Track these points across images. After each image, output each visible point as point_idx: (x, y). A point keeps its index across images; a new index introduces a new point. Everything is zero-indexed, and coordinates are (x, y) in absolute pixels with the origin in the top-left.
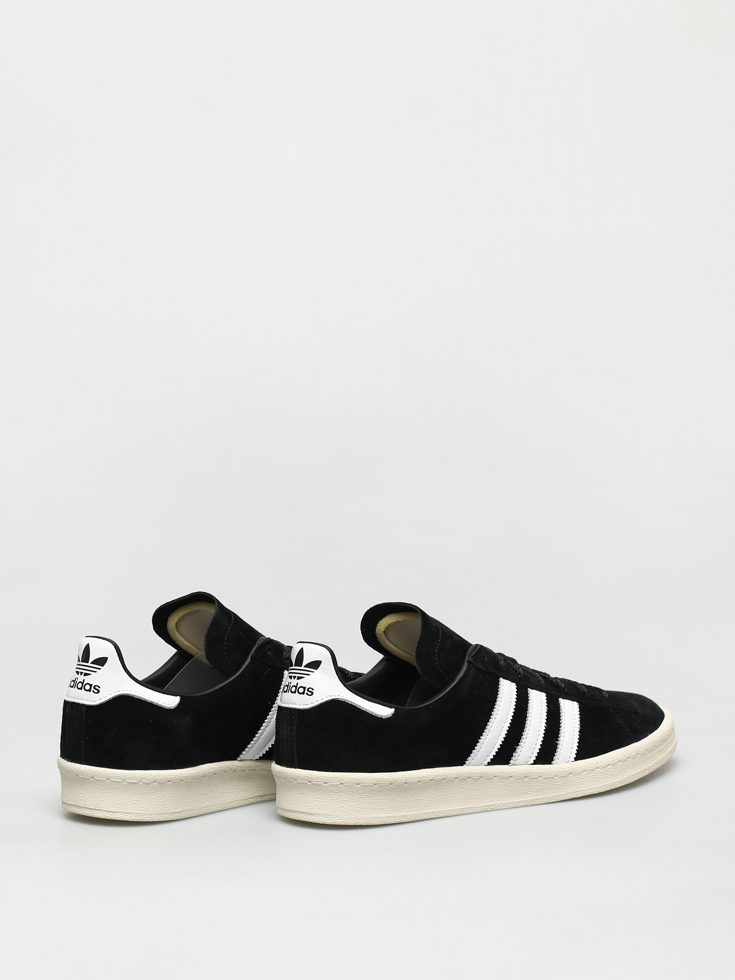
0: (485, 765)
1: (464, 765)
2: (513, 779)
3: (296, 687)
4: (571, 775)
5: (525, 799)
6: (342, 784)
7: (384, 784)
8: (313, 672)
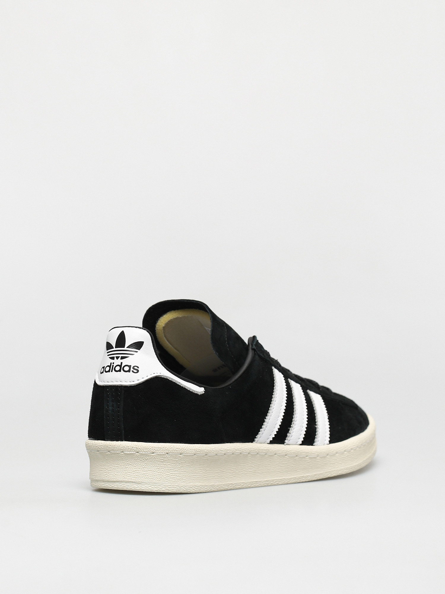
0: (268, 443)
1: (254, 442)
2: (288, 457)
3: (120, 366)
4: (328, 456)
5: (295, 477)
6: (167, 454)
7: (201, 454)
8: (137, 352)
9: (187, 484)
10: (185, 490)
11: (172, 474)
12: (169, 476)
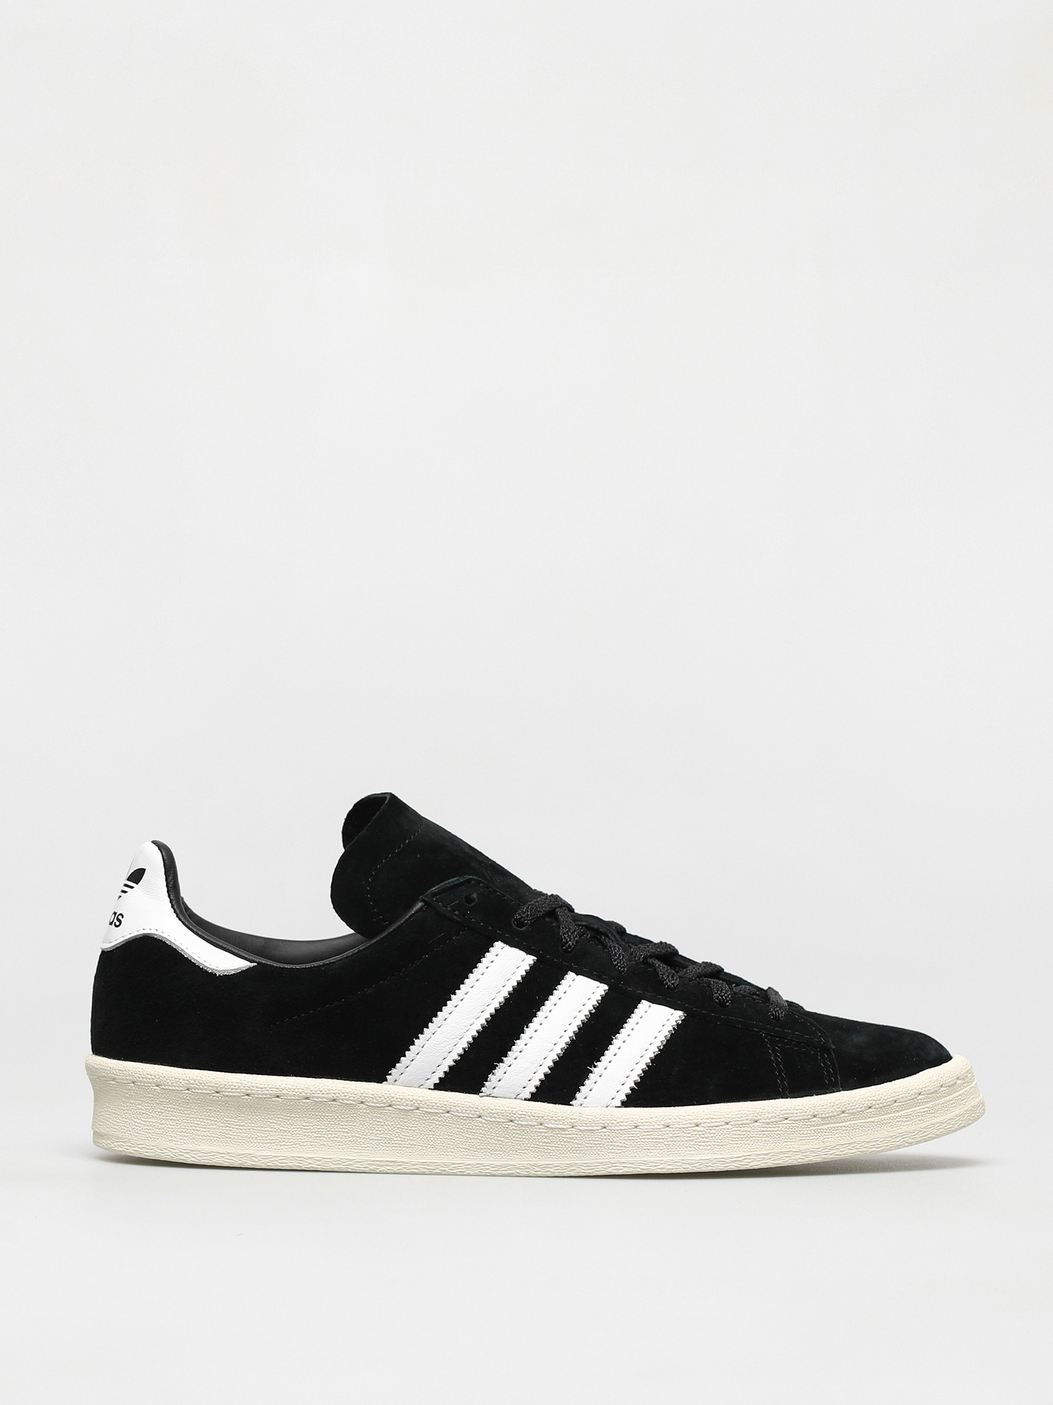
2: (484, 1121)
5: (513, 1163)
8: (132, 887)
9: (177, 1146)
10: (172, 1155)
11: (145, 1123)
12: (140, 1127)
